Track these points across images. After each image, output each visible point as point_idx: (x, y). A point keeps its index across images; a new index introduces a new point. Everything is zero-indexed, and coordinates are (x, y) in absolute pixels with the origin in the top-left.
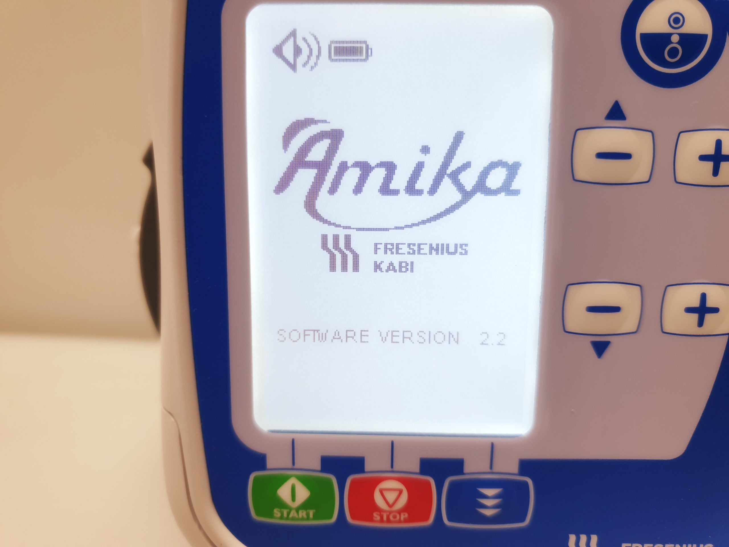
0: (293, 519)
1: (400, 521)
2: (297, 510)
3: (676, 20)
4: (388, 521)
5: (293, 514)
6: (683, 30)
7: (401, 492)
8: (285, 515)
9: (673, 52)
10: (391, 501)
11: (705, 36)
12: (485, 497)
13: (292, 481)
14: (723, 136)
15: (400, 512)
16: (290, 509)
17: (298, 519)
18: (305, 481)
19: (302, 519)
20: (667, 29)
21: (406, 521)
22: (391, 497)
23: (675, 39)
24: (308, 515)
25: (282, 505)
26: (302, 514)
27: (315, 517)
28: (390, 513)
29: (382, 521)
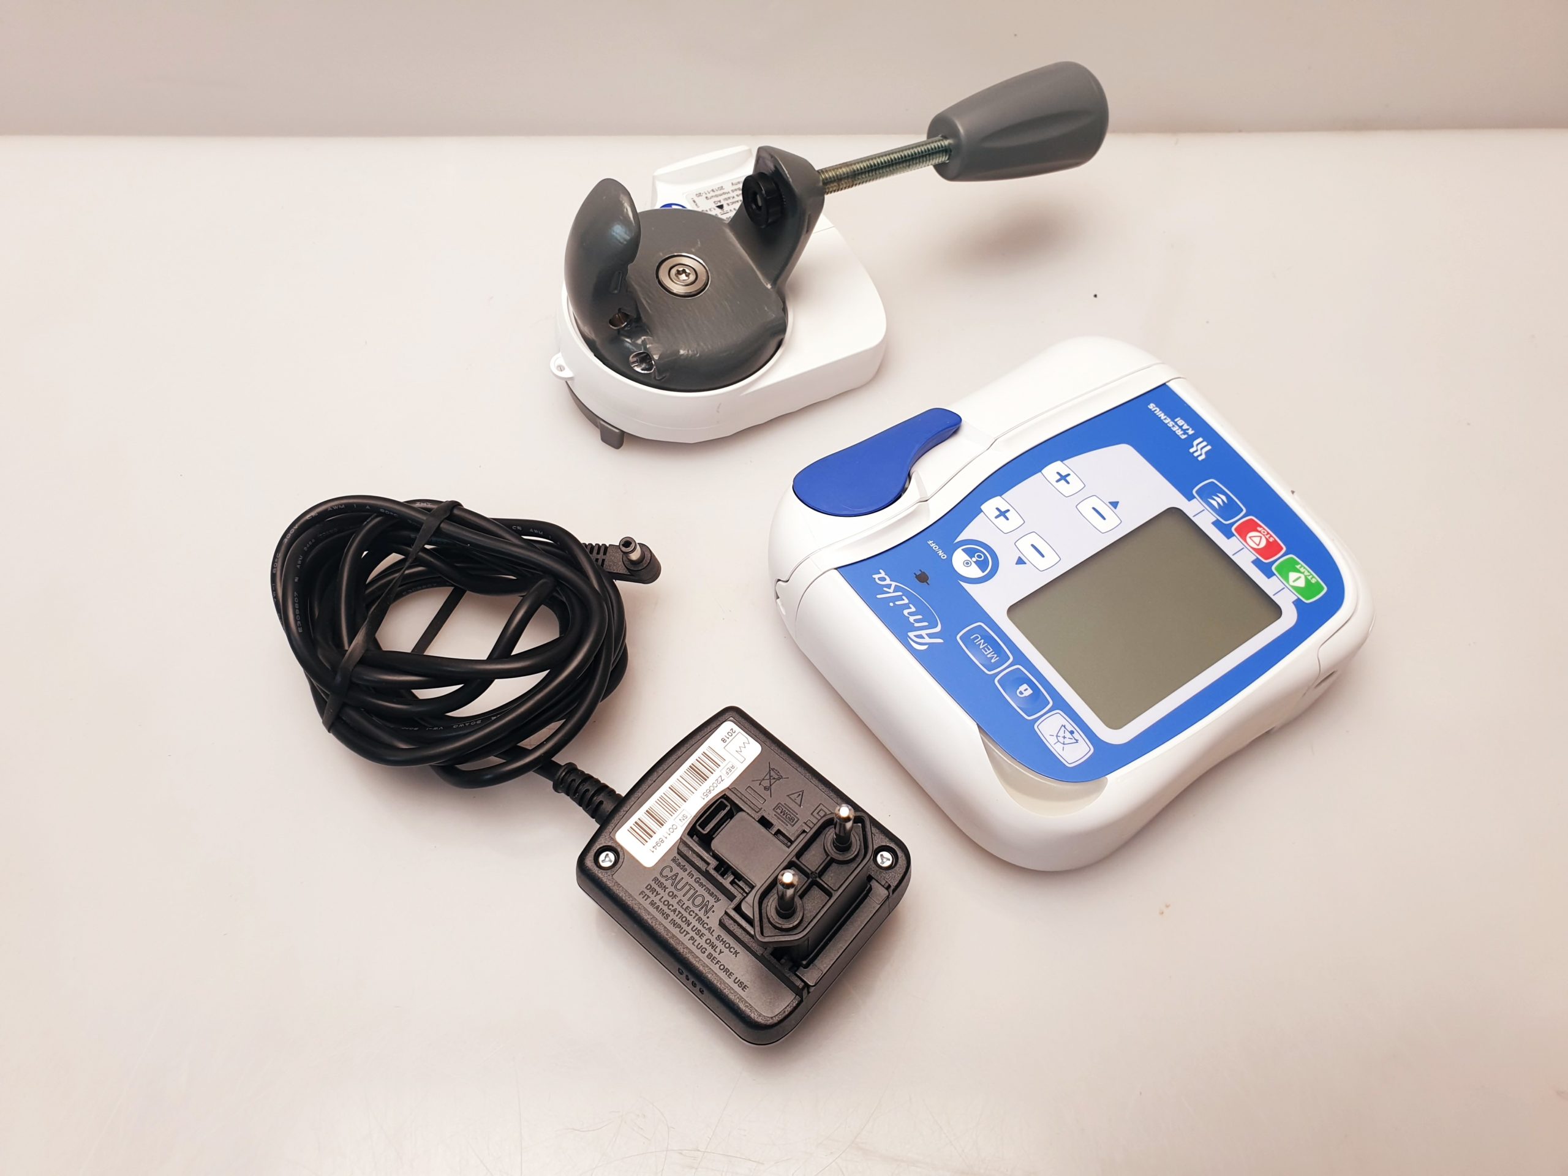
0: (1309, 572)
1: (1264, 529)
2: (1303, 573)
3: (967, 563)
4: (1268, 533)
5: (1306, 573)
6: (969, 559)
7: (1250, 537)
8: (1311, 576)
9: (979, 557)
10: (1259, 539)
11: (963, 550)
12: (1218, 503)
13: (1291, 583)
14: (993, 519)
15: (1260, 532)
16: (1306, 576)
17: (1307, 569)
18: (1287, 579)
19: (1304, 568)
20: (973, 564)
21: (1261, 527)
22: (1257, 540)
23: (974, 559)
24: (1300, 567)
25: (1307, 581)
26: (1302, 570)
27: (1299, 564)
28: (1264, 535)
29: (1271, 536)
